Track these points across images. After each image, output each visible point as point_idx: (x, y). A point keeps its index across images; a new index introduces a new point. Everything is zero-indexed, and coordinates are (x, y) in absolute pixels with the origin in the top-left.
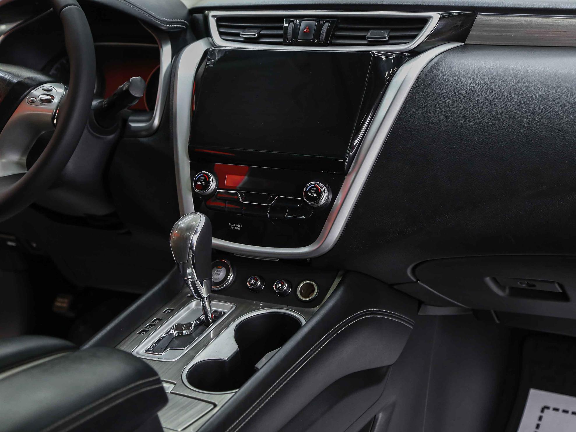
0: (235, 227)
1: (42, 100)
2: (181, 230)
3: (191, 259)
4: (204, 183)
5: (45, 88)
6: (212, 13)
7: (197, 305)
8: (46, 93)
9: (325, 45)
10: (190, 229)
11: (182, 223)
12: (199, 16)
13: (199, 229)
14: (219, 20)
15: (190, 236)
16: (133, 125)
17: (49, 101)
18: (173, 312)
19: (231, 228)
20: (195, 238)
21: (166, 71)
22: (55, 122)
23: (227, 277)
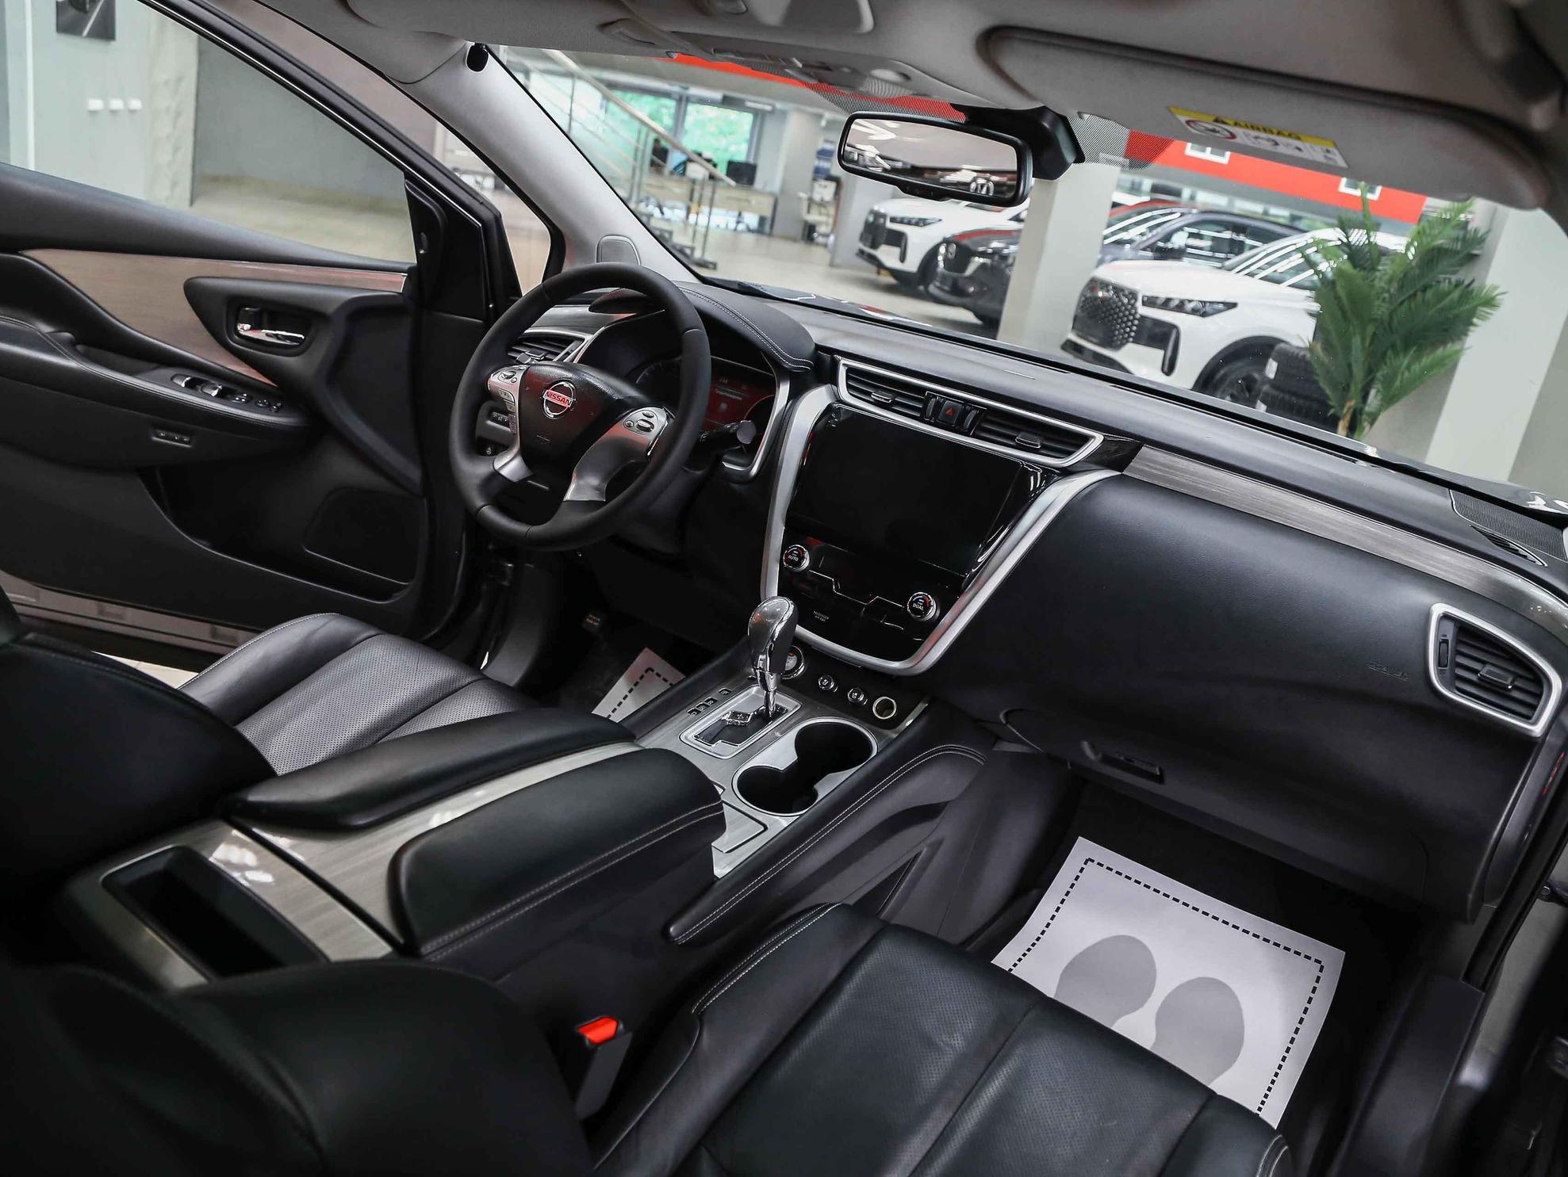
0: (822, 617)
1: (639, 426)
2: (765, 615)
3: (768, 647)
4: (796, 559)
5: (645, 412)
6: (843, 361)
7: (757, 692)
8: (646, 418)
9: (967, 434)
10: (775, 616)
11: (766, 607)
12: (827, 356)
13: (786, 618)
14: (850, 370)
15: (773, 624)
16: (727, 465)
17: (648, 430)
18: (730, 695)
19: (817, 617)
20: (778, 628)
21: (778, 415)
22: (649, 454)
23: (797, 667)
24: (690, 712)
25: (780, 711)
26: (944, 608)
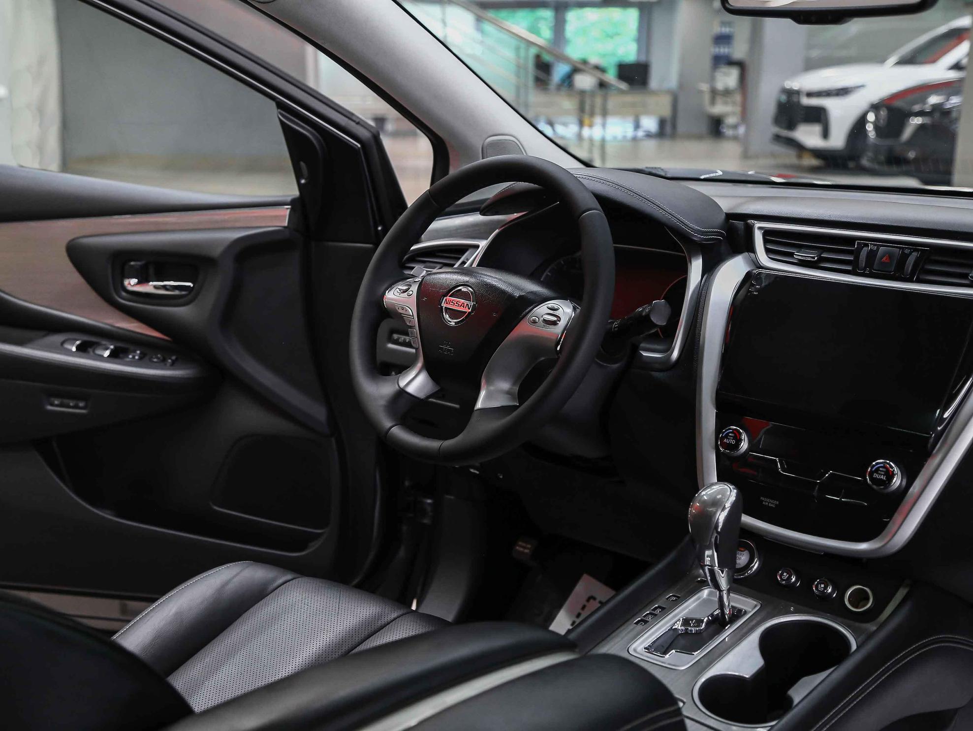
0: (769, 503)
1: (545, 321)
2: (704, 503)
3: (713, 540)
4: (733, 442)
5: (550, 306)
6: (758, 224)
7: (710, 594)
8: (551, 312)
9: (909, 280)
10: (717, 503)
11: (705, 494)
12: (739, 224)
13: (728, 505)
14: (767, 233)
15: (715, 513)
16: (645, 354)
17: (554, 323)
18: (679, 600)
19: (764, 503)
20: (721, 517)
21: (694, 292)
22: (558, 349)
23: (751, 561)
24: (637, 623)
25: (737, 614)
26: (911, 476)
